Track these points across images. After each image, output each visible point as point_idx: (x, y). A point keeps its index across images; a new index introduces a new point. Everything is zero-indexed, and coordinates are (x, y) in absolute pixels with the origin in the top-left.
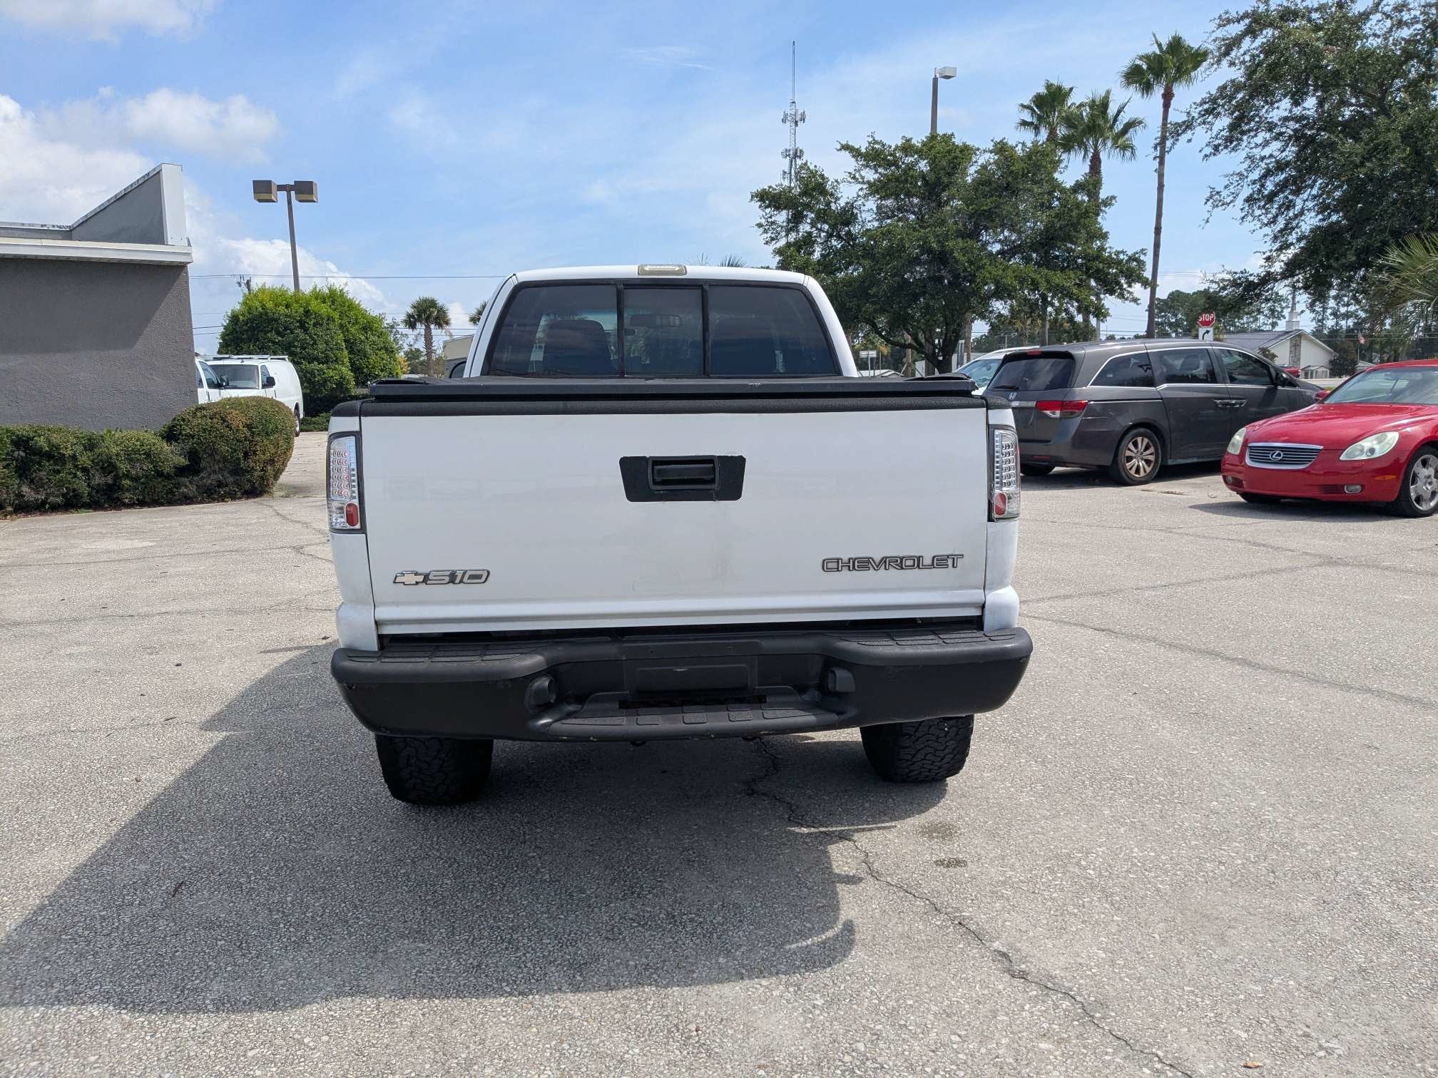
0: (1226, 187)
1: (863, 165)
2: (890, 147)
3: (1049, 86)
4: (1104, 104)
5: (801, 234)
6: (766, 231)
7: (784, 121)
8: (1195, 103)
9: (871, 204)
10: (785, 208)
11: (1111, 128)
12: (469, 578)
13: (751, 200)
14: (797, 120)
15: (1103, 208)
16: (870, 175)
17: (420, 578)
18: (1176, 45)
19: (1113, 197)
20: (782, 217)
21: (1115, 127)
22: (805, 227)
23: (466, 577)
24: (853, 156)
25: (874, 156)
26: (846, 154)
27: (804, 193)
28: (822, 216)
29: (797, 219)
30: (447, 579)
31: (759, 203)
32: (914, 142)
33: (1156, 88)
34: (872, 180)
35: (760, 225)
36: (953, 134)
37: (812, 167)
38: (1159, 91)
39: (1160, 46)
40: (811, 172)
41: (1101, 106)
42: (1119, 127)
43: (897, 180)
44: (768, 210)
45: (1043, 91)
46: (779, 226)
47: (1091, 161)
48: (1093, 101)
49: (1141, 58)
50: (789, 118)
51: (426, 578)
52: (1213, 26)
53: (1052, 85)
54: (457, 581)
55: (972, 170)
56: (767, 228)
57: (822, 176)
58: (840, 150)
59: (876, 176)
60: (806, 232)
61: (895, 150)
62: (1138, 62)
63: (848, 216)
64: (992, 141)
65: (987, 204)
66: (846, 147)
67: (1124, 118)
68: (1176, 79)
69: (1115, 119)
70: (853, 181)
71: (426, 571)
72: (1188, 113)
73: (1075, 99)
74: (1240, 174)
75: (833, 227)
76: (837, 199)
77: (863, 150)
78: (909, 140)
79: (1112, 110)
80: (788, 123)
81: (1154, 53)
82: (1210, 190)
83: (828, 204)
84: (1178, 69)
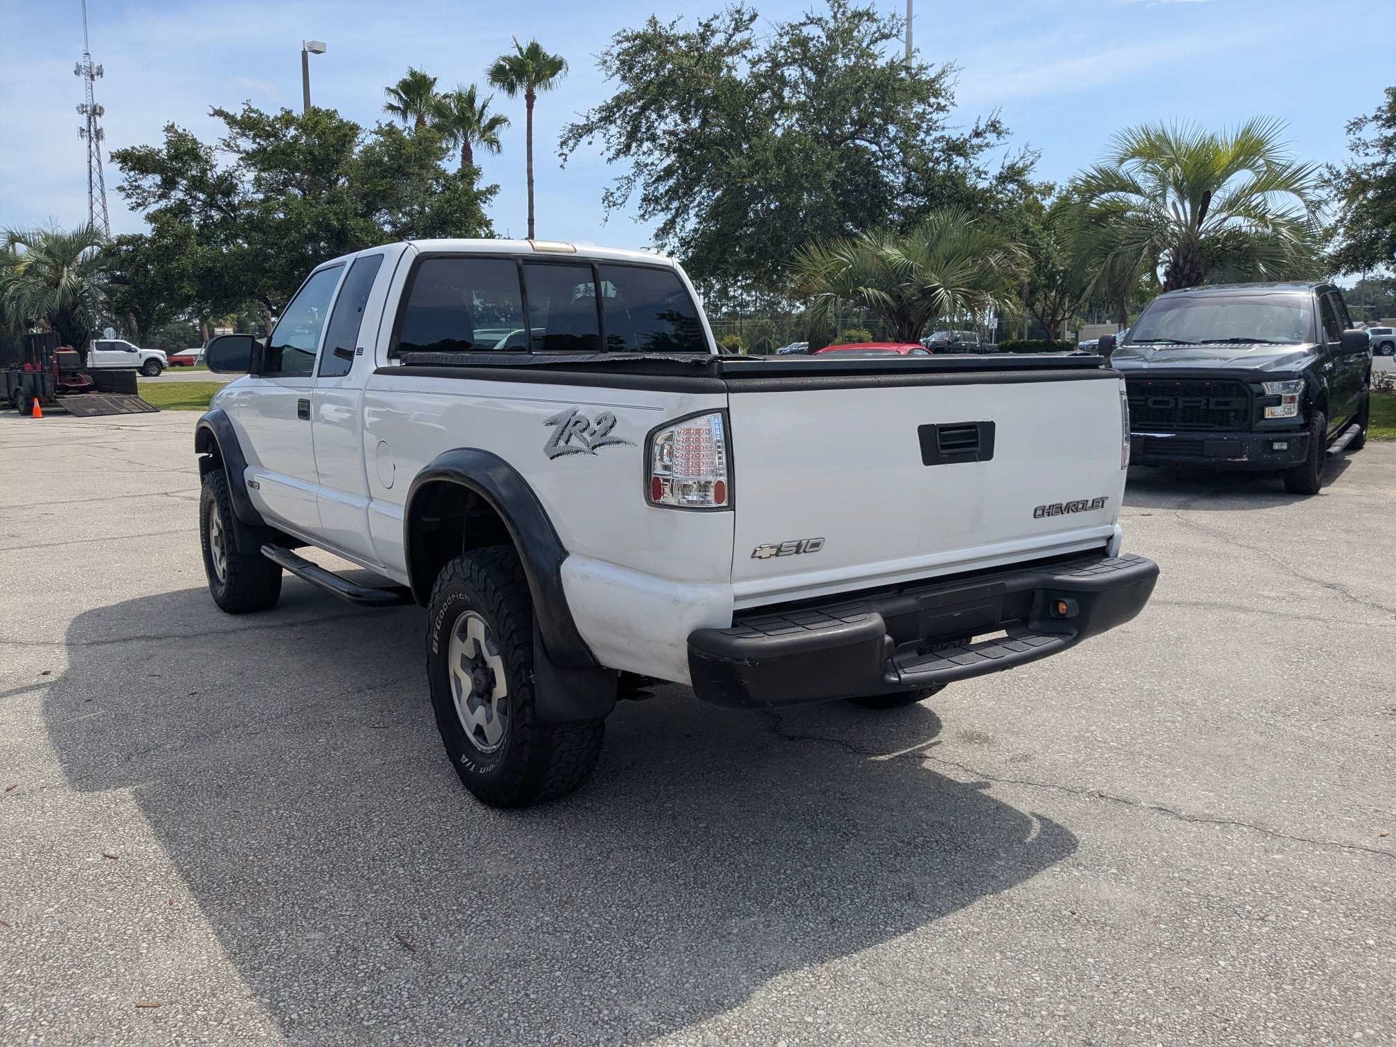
0: (618, 189)
1: (238, 133)
2: (268, 117)
3: (413, 74)
4: (471, 99)
5: (173, 201)
6: (129, 196)
7: (77, 73)
8: (594, 110)
9: (250, 175)
10: (154, 172)
11: (479, 121)
12: (811, 547)
13: (112, 161)
14: (94, 73)
15: (489, 196)
16: (247, 144)
17: (774, 551)
18: (534, 51)
19: (497, 186)
20: (151, 181)
21: (482, 121)
22: (178, 195)
23: (809, 545)
24: (228, 123)
25: (249, 124)
26: (220, 121)
27: (175, 157)
28: (198, 184)
29: (169, 184)
30: (795, 549)
31: (120, 165)
32: (294, 114)
33: (518, 88)
34: (251, 150)
35: (121, 189)
36: (336, 111)
37: (180, 131)
38: (521, 92)
39: (520, 50)
40: (180, 135)
41: (468, 100)
42: (485, 121)
43: (283, 152)
44: (132, 173)
45: (408, 77)
46: (144, 191)
47: (462, 151)
48: (460, 95)
49: (504, 59)
50: (84, 71)
51: (779, 549)
52: (611, 42)
53: (415, 73)
54: (801, 551)
55: (357, 150)
56: (130, 192)
57: (194, 141)
58: (213, 115)
59: (255, 146)
60: (179, 200)
61: (273, 121)
62: (502, 63)
63: (226, 186)
64: (377, 122)
65: (383, 185)
66: (219, 113)
67: (489, 114)
68: (534, 84)
69: (481, 114)
70: (227, 149)
71: (778, 543)
72: (588, 117)
73: (440, 89)
74: (628, 178)
75: (211, 196)
76: (213, 167)
77: (239, 118)
78: (289, 113)
79: (478, 104)
80: (82, 77)
81: (516, 57)
82: (605, 191)
83: (204, 171)
84: (537, 75)
